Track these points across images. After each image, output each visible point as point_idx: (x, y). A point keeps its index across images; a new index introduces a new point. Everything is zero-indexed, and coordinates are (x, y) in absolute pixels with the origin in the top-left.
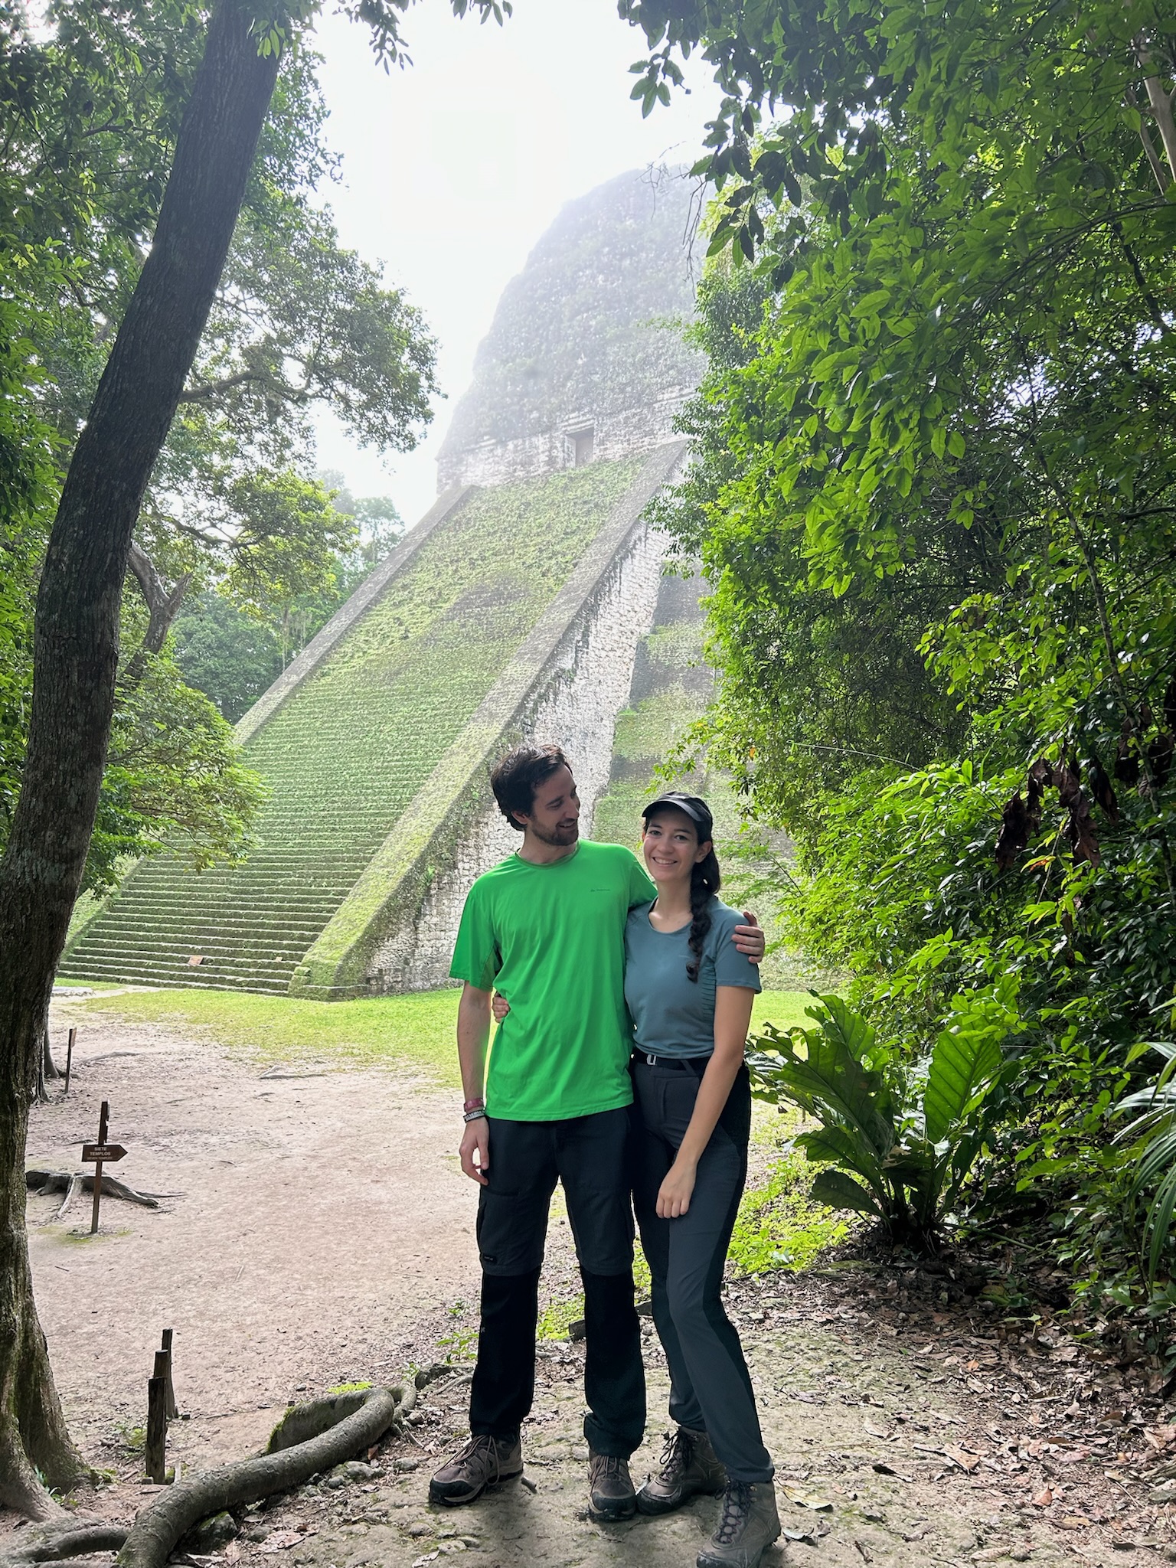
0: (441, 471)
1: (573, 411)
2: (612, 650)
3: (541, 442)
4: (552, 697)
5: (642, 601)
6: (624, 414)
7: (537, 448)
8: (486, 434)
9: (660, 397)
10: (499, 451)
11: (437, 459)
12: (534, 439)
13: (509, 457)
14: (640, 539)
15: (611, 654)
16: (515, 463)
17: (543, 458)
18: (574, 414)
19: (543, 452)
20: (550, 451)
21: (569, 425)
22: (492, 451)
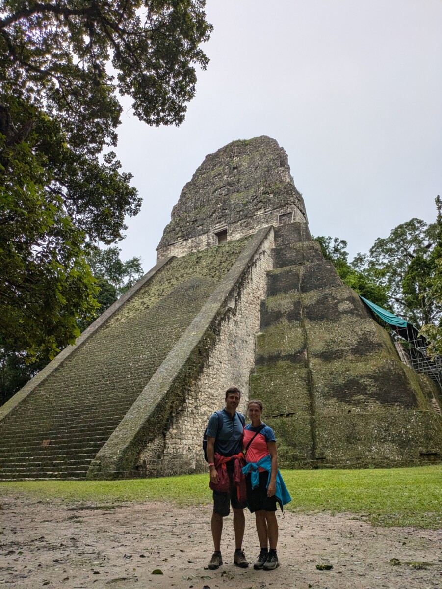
0: (158, 254)
1: (217, 223)
3: (204, 238)
4: (227, 319)
5: (261, 286)
6: (240, 222)
7: (201, 240)
8: (178, 237)
9: (256, 213)
10: (185, 243)
11: (157, 250)
12: (200, 237)
13: (189, 245)
14: (257, 259)
15: (251, 306)
16: (193, 247)
17: (205, 243)
18: (218, 225)
19: (204, 241)
20: (207, 240)
21: (216, 229)
22: (181, 244)
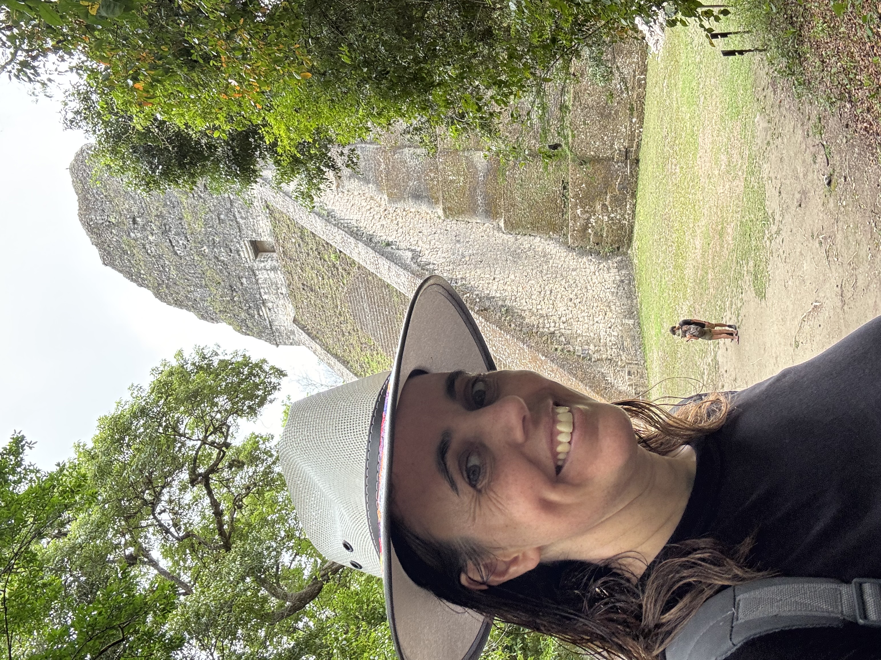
0: (285, 344)
1: (239, 255)
2: (398, 224)
3: (262, 276)
7: (266, 280)
10: (270, 305)
11: (277, 345)
13: (272, 298)
17: (272, 274)
18: (242, 255)
19: (268, 275)
20: (267, 270)
21: (249, 257)
22: (269, 309)
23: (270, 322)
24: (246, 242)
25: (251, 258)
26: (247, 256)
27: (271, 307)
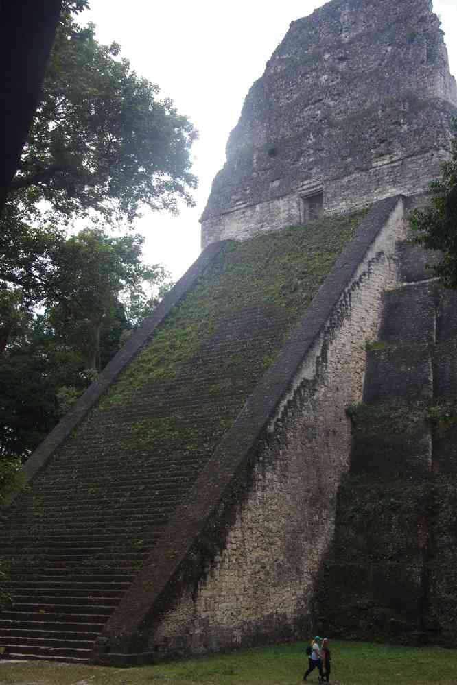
0: (203, 230)
1: (306, 179)
2: (346, 363)
3: (282, 204)
5: (369, 323)
6: (346, 179)
7: (278, 208)
8: (238, 201)
9: (374, 164)
10: (249, 213)
11: (200, 221)
12: (276, 202)
13: (257, 216)
14: (364, 274)
15: (346, 366)
16: (262, 221)
17: (284, 215)
18: (306, 182)
19: (284, 211)
20: (289, 210)
21: (304, 190)
22: (244, 212)
23: (229, 213)
24: (321, 186)
25: (303, 192)
26: (304, 187)
27: (246, 214)
